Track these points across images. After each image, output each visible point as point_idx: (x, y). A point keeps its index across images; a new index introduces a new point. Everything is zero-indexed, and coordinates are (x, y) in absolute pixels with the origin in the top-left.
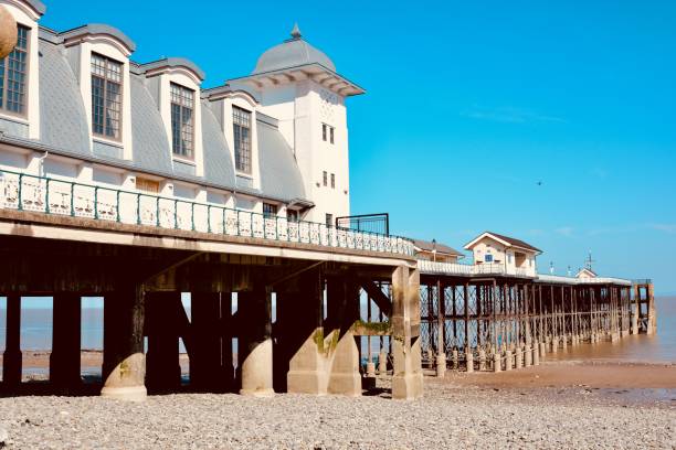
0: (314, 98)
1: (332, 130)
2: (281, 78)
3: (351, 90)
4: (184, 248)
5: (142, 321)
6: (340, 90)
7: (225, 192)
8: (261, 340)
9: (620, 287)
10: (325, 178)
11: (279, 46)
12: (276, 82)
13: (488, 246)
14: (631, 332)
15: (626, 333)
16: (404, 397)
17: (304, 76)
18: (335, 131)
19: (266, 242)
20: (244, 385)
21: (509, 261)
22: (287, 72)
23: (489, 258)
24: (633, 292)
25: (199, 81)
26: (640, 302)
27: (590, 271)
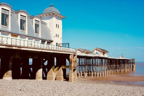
0: (54, 19)
1: (58, 25)
2: (48, 14)
3: (63, 17)
4: (18, 49)
5: (11, 64)
6: (60, 17)
7: (32, 38)
8: (40, 69)
9: (128, 60)
10: (56, 36)
11: (48, 8)
12: (47, 15)
13: (97, 50)
14: (130, 70)
15: (129, 70)
16: (71, 81)
17: (52, 14)
18: (59, 26)
19: (38, 48)
20: (36, 78)
21: (101, 54)
22: (49, 13)
23: (97, 53)
24: (131, 61)
25: (27, 15)
26: (132, 63)
27: (122, 56)
